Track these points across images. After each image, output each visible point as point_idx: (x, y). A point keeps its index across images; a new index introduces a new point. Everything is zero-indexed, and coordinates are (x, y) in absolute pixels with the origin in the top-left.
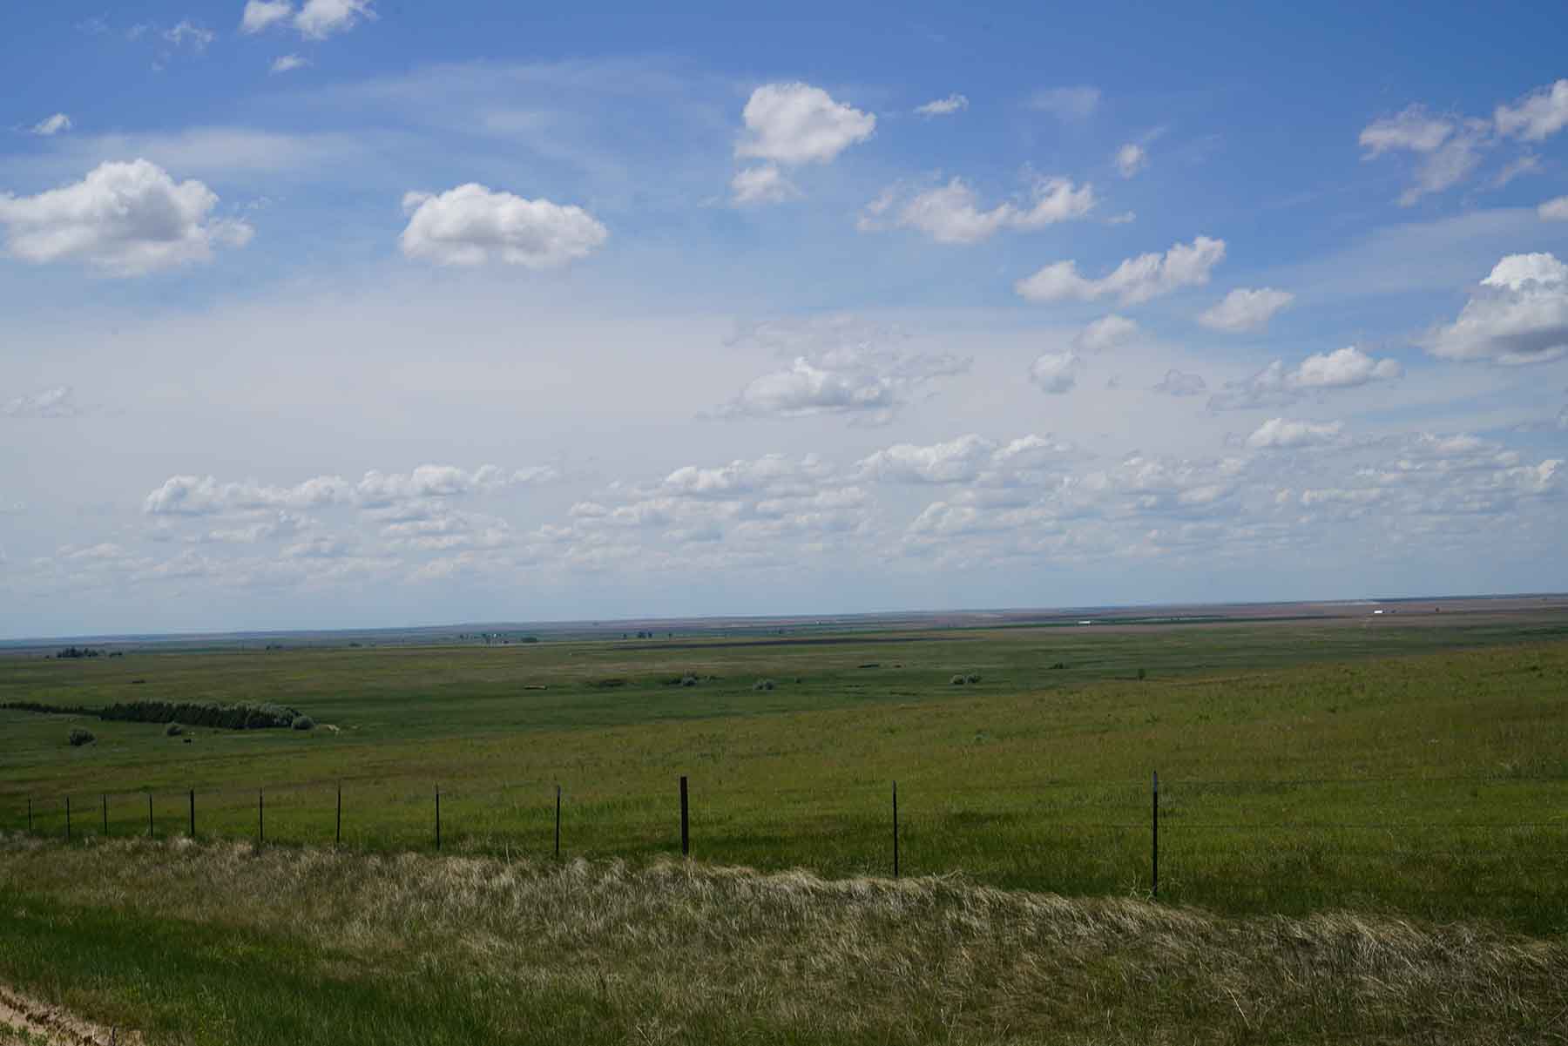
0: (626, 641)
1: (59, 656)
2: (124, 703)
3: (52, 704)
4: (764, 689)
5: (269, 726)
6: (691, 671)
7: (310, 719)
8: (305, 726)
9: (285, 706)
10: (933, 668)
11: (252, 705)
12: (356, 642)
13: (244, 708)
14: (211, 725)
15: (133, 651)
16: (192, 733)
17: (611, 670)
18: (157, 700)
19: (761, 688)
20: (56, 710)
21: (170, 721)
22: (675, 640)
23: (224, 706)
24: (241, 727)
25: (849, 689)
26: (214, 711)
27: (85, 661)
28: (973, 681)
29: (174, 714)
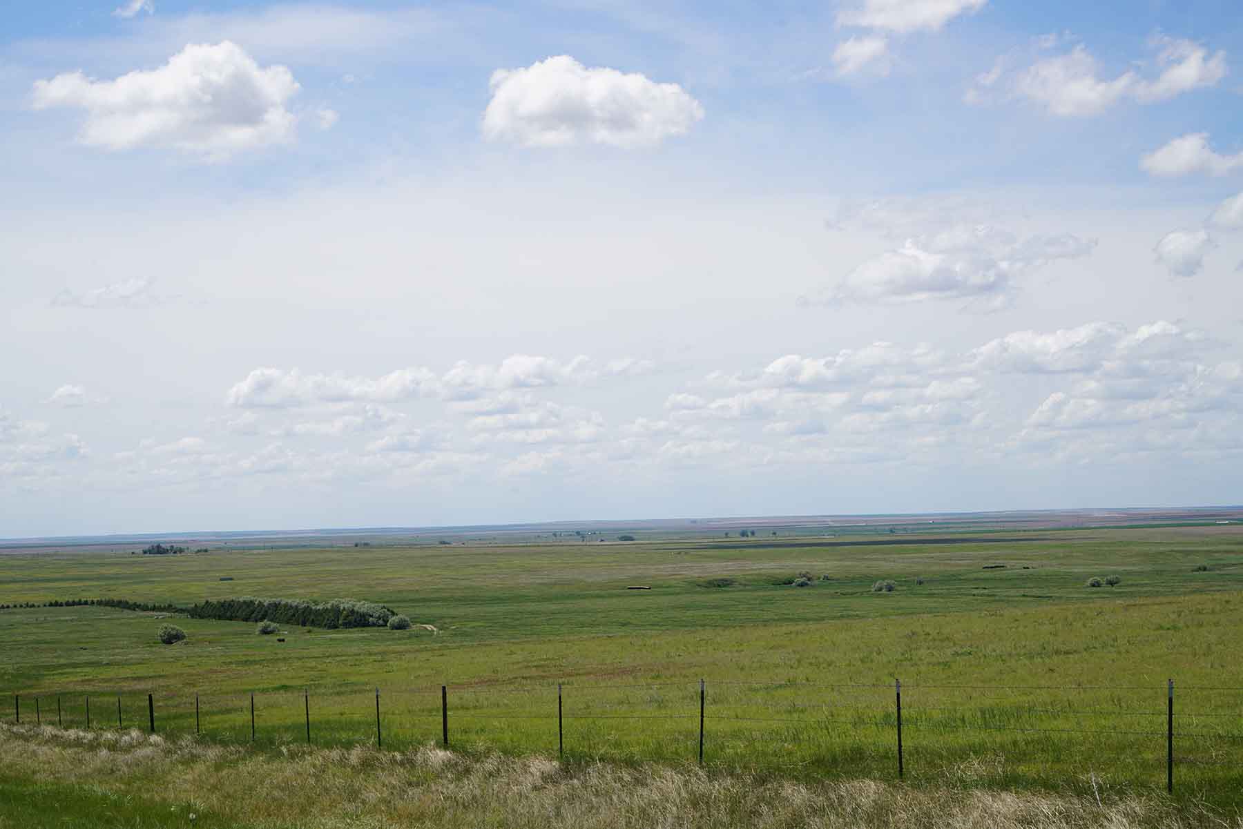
0: (728, 540)
1: (145, 552)
2: (214, 600)
3: (140, 601)
4: (884, 591)
5: (364, 626)
6: (804, 572)
7: (407, 619)
8: (401, 626)
9: (381, 605)
10: (1063, 569)
11: (346, 604)
12: (446, 540)
13: (338, 607)
14: (304, 624)
15: (219, 549)
16: (285, 631)
17: (717, 569)
18: (248, 598)
19: (880, 589)
20: (145, 608)
21: (262, 619)
22: (780, 539)
23: (317, 605)
24: (335, 627)
25: (975, 592)
26: (307, 610)
27: (171, 557)
28: (1111, 583)
29: (266, 612)
